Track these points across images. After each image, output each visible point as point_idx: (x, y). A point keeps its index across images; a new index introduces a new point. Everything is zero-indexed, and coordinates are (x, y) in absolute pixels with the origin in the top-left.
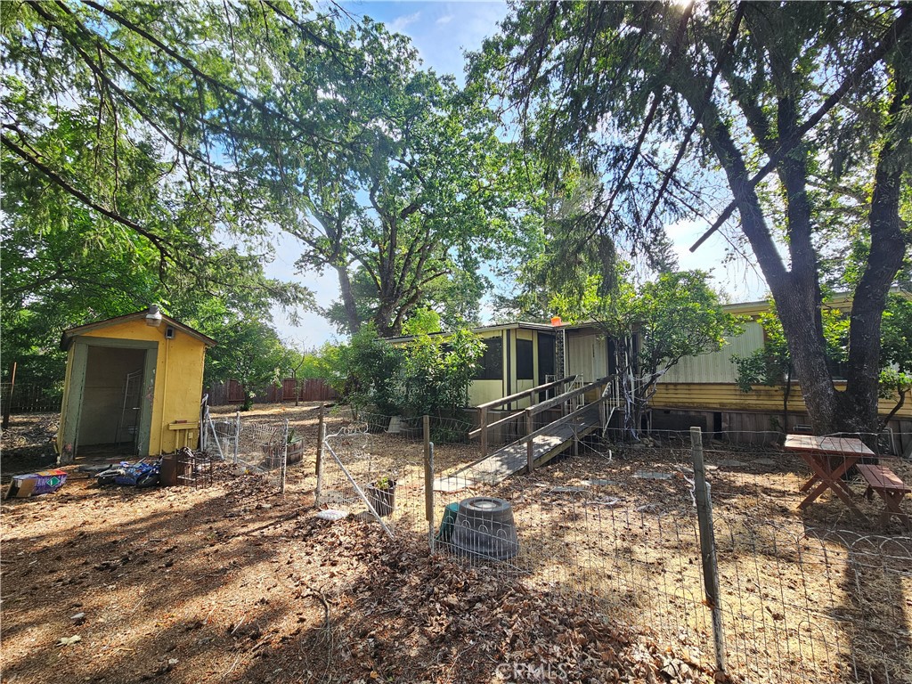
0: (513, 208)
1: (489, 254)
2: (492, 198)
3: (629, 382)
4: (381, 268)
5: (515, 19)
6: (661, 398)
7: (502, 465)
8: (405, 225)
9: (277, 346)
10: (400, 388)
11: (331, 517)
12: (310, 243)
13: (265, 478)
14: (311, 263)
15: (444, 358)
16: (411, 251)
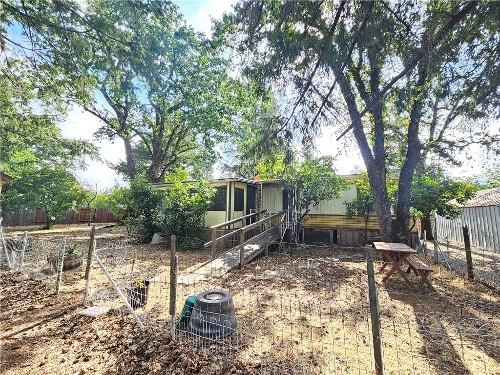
0: (235, 116)
1: (220, 139)
2: (224, 108)
3: (295, 213)
4: (153, 142)
5: (242, 6)
6: (309, 222)
7: (225, 263)
8: (171, 117)
9: (76, 186)
10: (161, 215)
11: (93, 314)
12: (105, 120)
13: (45, 282)
14: (106, 134)
15: (190, 197)
16: (173, 133)
